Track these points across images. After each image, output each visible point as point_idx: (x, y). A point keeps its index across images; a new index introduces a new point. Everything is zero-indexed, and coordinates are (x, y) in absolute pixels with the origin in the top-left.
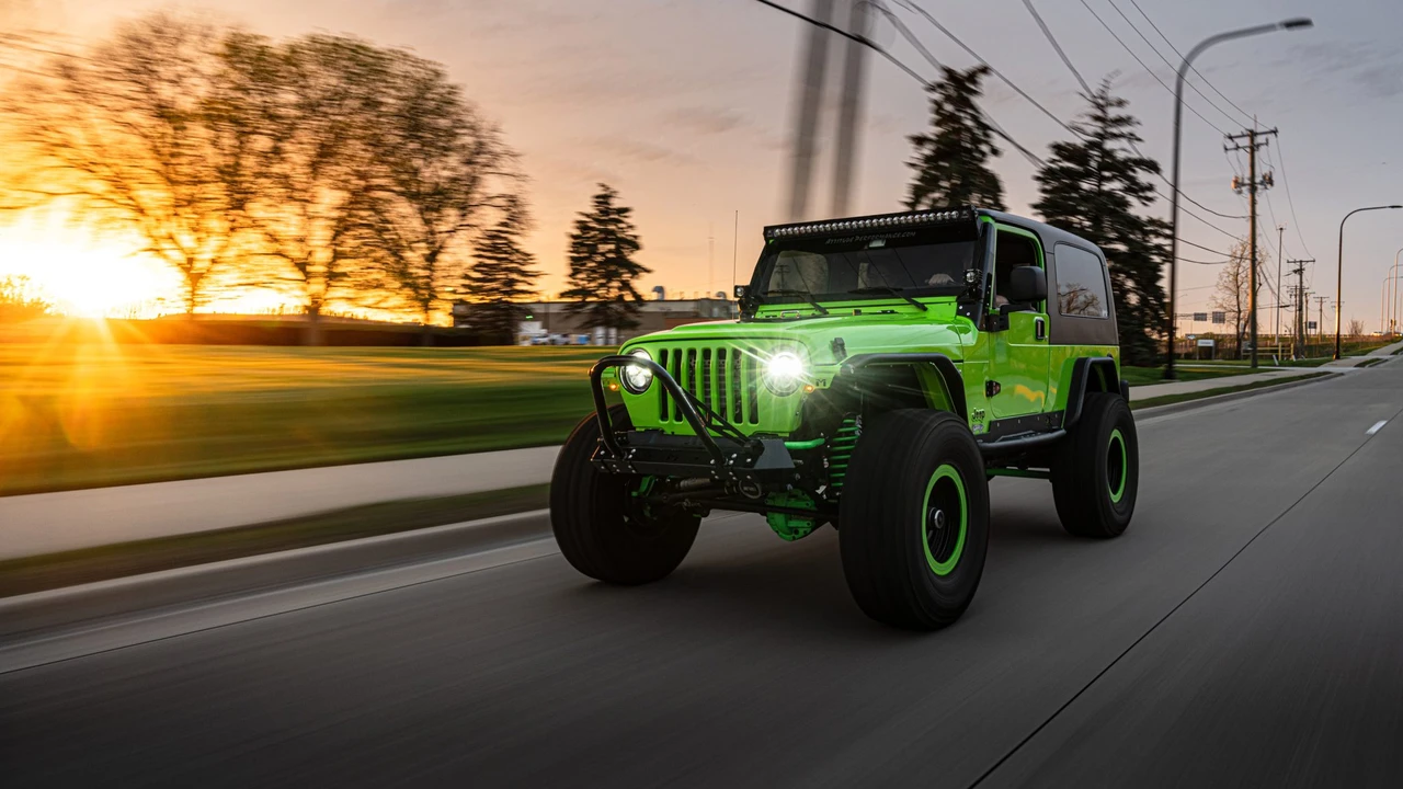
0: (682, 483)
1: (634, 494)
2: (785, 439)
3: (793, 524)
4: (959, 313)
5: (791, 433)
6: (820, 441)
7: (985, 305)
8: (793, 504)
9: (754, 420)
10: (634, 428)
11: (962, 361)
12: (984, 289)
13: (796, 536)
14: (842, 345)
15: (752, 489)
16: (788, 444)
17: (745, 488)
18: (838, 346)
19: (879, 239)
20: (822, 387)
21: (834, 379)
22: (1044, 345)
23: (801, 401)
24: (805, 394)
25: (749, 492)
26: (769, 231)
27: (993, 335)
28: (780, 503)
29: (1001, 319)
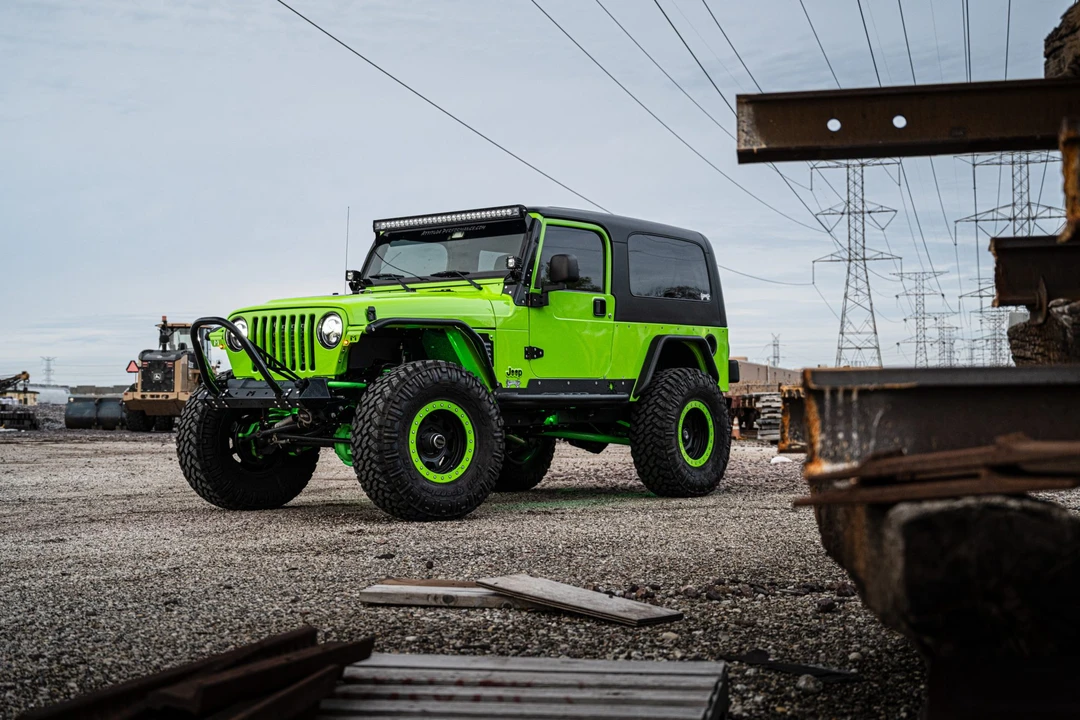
0: (275, 426)
1: (241, 435)
2: (331, 380)
3: (350, 452)
4: (505, 291)
5: (336, 376)
6: (365, 385)
7: (526, 285)
9: (313, 367)
10: (235, 378)
11: (494, 329)
12: (524, 273)
14: (375, 311)
15: (306, 416)
16: (332, 383)
17: (301, 417)
18: (371, 312)
19: (460, 231)
20: (354, 341)
21: (362, 335)
22: (608, 321)
23: (342, 353)
24: (344, 348)
25: (304, 418)
26: (378, 225)
27: (533, 312)
28: (342, 435)
29: (541, 297)
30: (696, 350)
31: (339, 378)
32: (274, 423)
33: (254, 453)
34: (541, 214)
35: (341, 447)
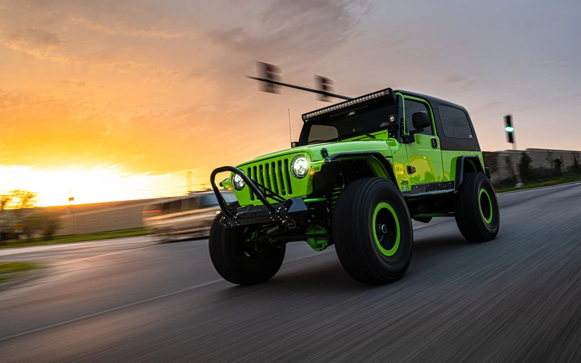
0: (268, 232)
1: (248, 240)
2: (305, 198)
3: (319, 242)
4: (390, 136)
5: (307, 195)
6: (324, 199)
7: (401, 131)
8: (317, 232)
9: (290, 192)
10: (241, 206)
11: (391, 157)
12: (399, 124)
13: (322, 249)
14: (326, 151)
15: (291, 224)
16: (305, 200)
17: (289, 224)
18: (324, 153)
19: (352, 111)
20: (317, 171)
21: (323, 166)
22: (438, 150)
23: (310, 180)
24: (310, 176)
25: (291, 226)
26: (304, 116)
27: (407, 145)
28: (311, 233)
29: (411, 137)
30: (472, 163)
31: (309, 197)
32: (267, 231)
33: (256, 250)
34: (401, 93)
35: (312, 240)
